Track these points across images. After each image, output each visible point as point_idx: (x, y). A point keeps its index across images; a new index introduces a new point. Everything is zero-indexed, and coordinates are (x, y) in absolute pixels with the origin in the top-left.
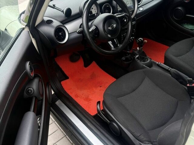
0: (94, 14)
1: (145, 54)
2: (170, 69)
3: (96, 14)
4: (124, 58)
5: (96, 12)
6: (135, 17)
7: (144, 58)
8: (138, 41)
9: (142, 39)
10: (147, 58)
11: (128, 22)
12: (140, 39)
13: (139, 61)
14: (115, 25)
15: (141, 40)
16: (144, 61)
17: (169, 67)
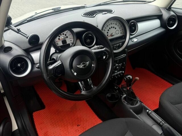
0: (69, 44)
1: (135, 95)
2: (162, 123)
3: (71, 44)
4: (109, 95)
5: (72, 42)
6: (126, 49)
7: (132, 100)
8: (126, 78)
9: (131, 77)
10: (136, 101)
11: (109, 59)
12: (129, 76)
13: (125, 103)
14: (88, 63)
15: (129, 78)
16: (132, 104)
17: (161, 121)
